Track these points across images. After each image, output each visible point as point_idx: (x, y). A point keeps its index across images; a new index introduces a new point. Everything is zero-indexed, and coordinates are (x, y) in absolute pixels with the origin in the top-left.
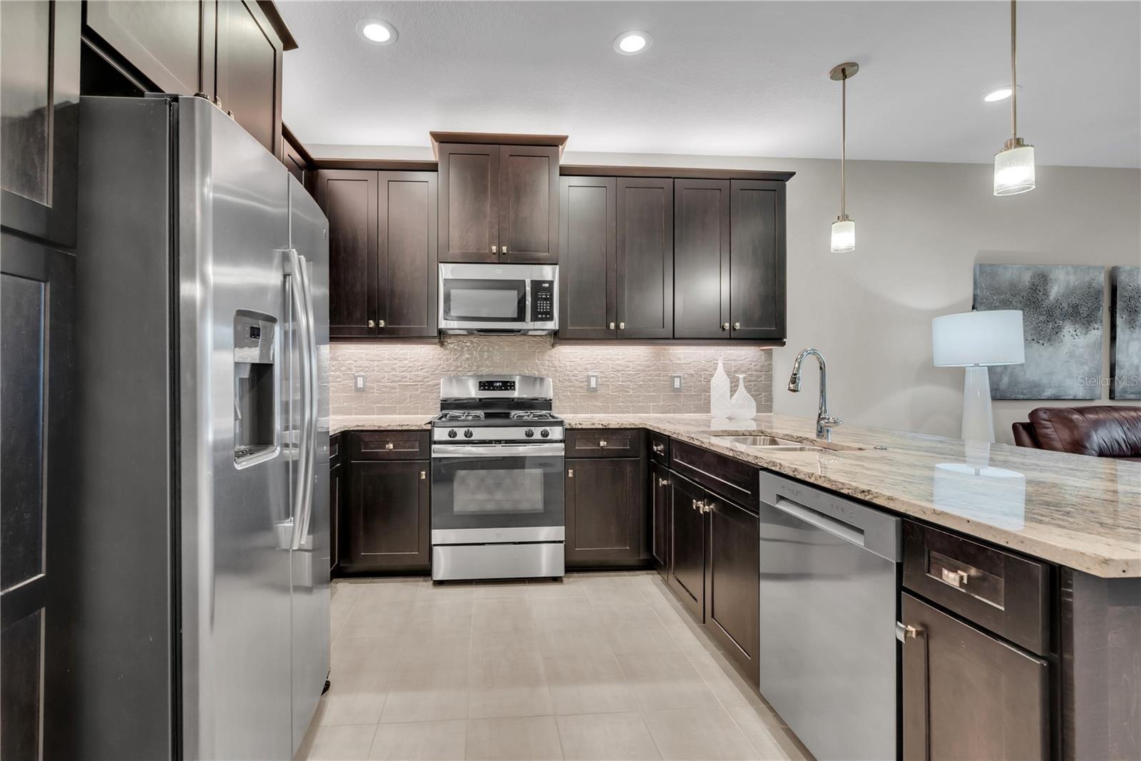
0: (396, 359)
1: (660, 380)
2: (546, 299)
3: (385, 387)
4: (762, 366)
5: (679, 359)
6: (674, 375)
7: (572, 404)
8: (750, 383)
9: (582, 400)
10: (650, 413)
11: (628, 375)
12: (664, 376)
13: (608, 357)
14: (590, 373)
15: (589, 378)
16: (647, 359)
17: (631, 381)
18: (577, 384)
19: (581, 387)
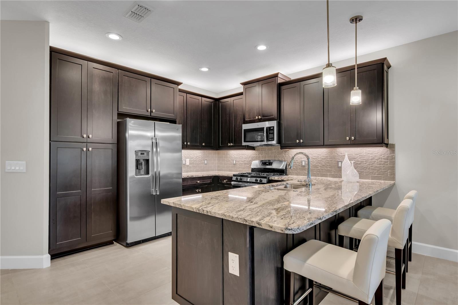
0: (243, 155)
1: (332, 163)
2: (272, 133)
3: (241, 163)
4: (388, 157)
5: (342, 154)
6: (338, 161)
7: (296, 172)
8: (380, 165)
9: (300, 170)
10: (327, 177)
11: (318, 160)
12: (334, 161)
13: (310, 153)
14: (303, 160)
15: (302, 161)
16: (326, 153)
17: (319, 163)
18: (298, 164)
19: (299, 165)
